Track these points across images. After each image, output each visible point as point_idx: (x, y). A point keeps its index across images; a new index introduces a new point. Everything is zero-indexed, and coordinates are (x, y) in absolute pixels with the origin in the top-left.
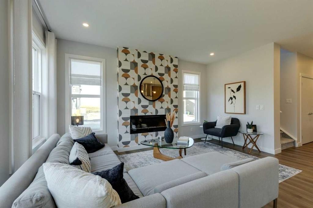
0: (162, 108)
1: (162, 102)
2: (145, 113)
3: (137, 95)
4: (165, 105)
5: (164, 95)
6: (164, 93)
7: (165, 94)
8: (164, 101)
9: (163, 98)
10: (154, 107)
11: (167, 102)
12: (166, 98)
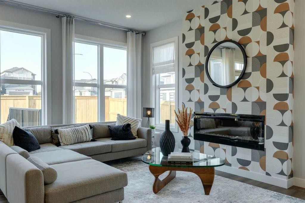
0: (245, 100)
1: (245, 89)
2: (215, 110)
3: (202, 80)
4: (253, 95)
5: (250, 74)
6: (249, 70)
7: (253, 70)
8: (249, 85)
9: (247, 80)
10: (230, 98)
11: (258, 88)
12: (255, 78)
